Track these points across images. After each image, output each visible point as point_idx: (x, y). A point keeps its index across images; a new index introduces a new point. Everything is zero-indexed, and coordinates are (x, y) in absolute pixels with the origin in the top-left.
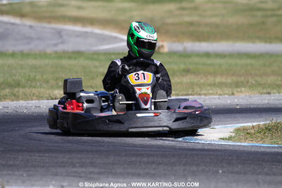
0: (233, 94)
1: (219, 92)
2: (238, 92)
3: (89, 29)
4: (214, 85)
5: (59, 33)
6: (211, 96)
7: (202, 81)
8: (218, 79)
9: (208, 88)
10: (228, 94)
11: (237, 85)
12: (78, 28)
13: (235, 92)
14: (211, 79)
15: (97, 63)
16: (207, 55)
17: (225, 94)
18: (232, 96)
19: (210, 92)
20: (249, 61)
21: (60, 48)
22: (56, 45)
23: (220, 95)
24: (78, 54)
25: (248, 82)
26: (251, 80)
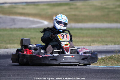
0: (90, 45)
2: (93, 44)
3: (27, 18)
4: (82, 42)
5: (13, 20)
7: (77, 40)
8: (85, 39)
10: (88, 45)
11: (93, 41)
12: (22, 18)
14: (81, 39)
19: (80, 44)
25: (98, 40)
26: (100, 39)
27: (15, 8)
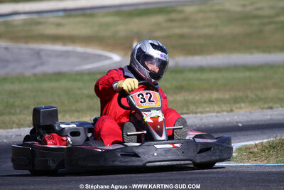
0: (232, 111)
1: (217, 108)
2: (237, 108)
3: (69, 48)
4: (210, 102)
5: (38, 53)
6: (208, 114)
7: (197, 98)
8: (215, 96)
9: (205, 105)
10: (227, 111)
11: (236, 101)
12: (58, 47)
13: (234, 108)
14: (206, 96)
15: (81, 84)
16: (201, 69)
17: (223, 111)
18: (231, 113)
19: (207, 109)
20: (247, 74)
21: (40, 70)
22: (34, 67)
23: (218, 112)
24: (59, 76)
25: (247, 97)
26: (251, 95)
27: (38, 23)
